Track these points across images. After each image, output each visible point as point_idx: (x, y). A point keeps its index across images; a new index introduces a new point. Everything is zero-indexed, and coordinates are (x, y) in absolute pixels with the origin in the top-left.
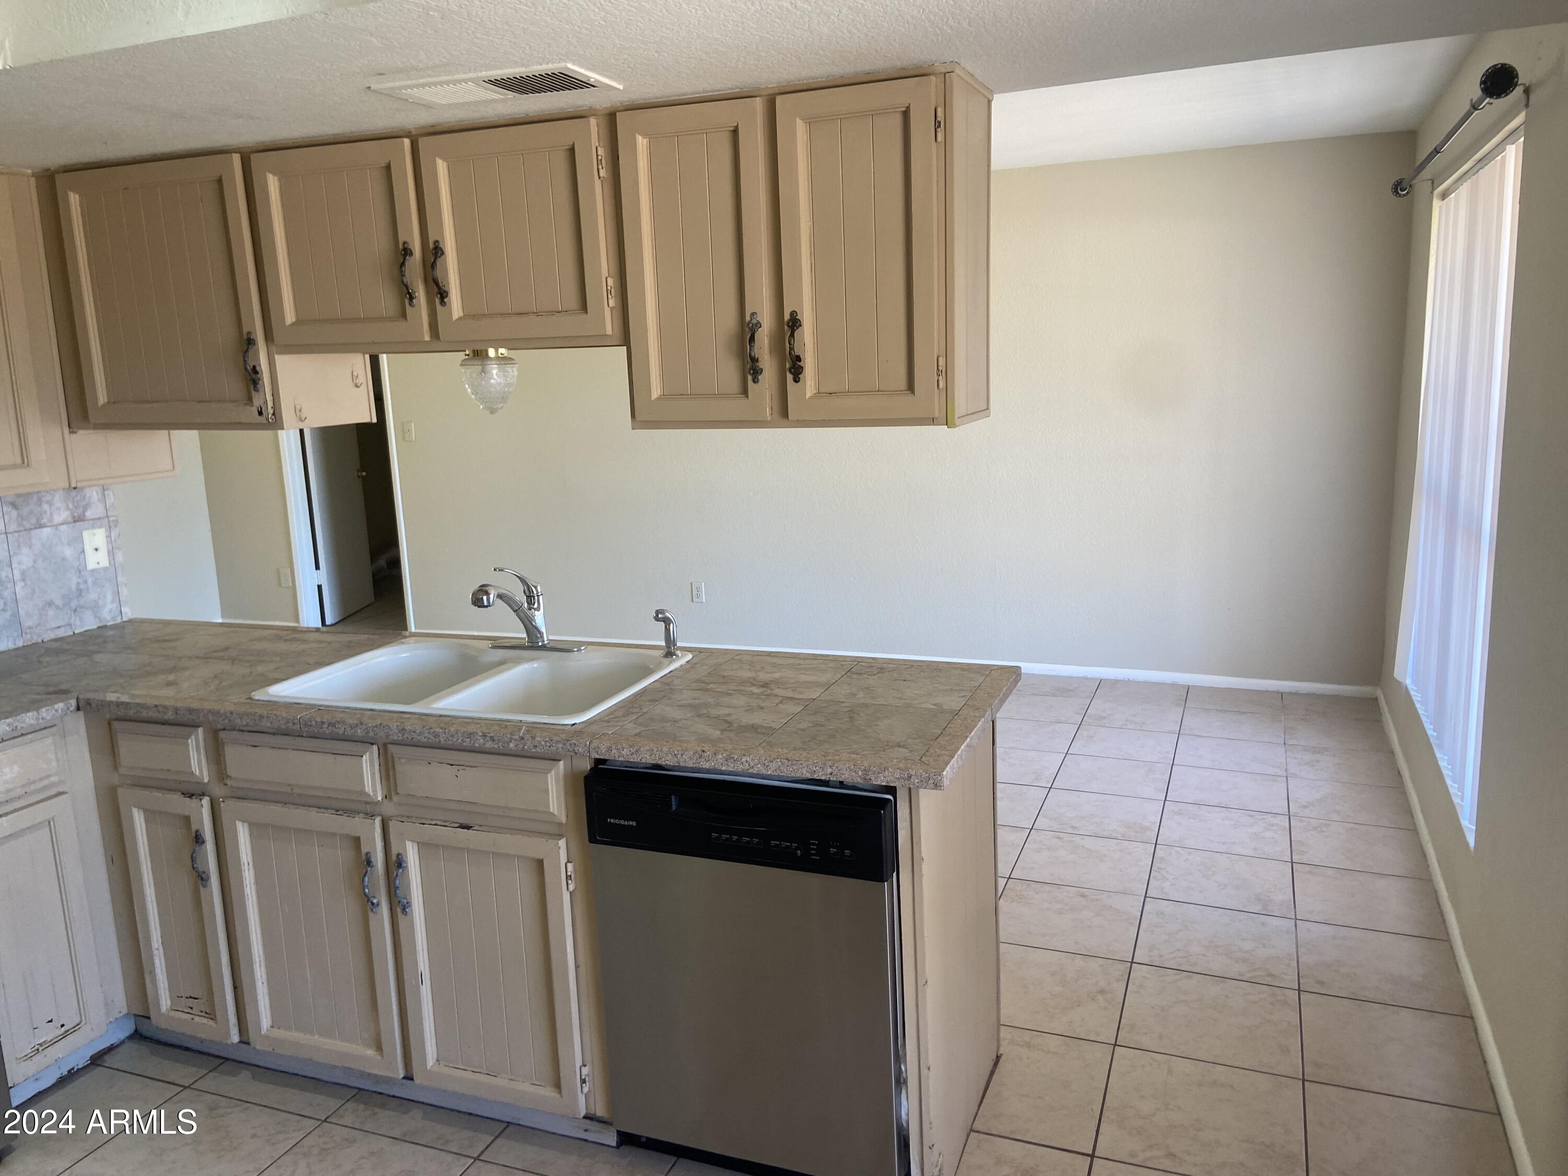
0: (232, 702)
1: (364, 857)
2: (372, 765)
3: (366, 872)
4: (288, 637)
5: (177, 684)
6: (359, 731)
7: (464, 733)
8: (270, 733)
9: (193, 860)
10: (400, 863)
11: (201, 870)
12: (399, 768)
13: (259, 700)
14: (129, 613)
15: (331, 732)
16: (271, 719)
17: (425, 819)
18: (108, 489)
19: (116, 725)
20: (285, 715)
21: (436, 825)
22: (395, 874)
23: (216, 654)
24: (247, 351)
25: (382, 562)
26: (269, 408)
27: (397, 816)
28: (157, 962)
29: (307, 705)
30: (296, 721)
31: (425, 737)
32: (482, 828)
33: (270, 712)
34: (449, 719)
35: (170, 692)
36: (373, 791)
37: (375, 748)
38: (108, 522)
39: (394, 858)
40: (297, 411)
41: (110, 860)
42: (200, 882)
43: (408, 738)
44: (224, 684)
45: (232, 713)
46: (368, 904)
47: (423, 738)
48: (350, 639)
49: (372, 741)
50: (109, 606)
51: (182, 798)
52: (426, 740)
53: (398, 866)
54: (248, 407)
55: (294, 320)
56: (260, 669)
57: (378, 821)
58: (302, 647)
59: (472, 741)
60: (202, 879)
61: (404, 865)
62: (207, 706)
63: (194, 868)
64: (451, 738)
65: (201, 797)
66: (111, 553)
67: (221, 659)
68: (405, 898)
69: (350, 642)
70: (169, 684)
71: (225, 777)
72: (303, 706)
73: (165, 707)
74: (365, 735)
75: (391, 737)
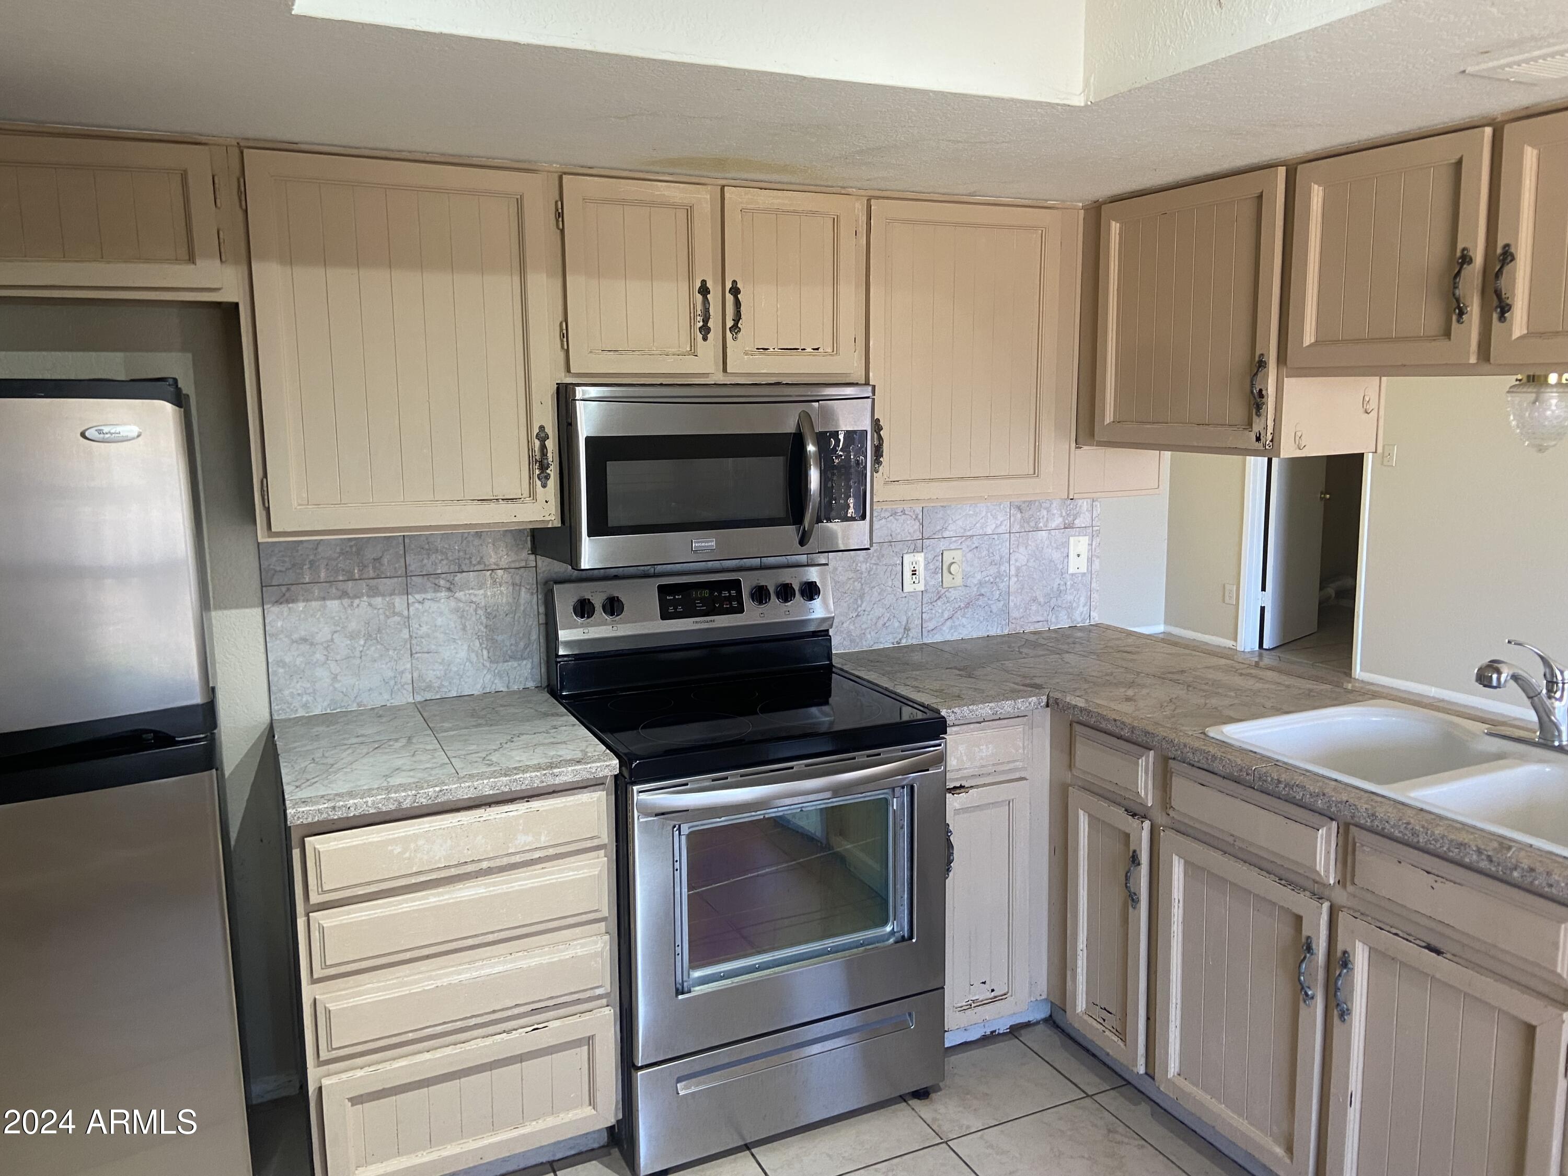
0: (1187, 734)
1: (1304, 940)
2: (1328, 843)
3: (1305, 958)
4: (1243, 672)
5: (1135, 701)
6: (1319, 802)
7: (1452, 841)
8: (1220, 776)
9: (1127, 878)
10: (1345, 962)
11: (1132, 890)
12: (1359, 856)
13: (1213, 738)
14: (1096, 618)
15: (1288, 794)
16: (1224, 763)
17: (1384, 923)
18: (1097, 500)
19: (1077, 728)
20: (1239, 762)
21: (1396, 934)
22: (1338, 973)
23: (1170, 676)
24: (1256, 374)
25: (1331, 591)
26: (1269, 434)
27: (1349, 908)
28: (1079, 963)
29: (1263, 756)
30: (1250, 772)
31: (1400, 832)
32: (1456, 958)
33: (1224, 755)
34: (1433, 817)
35: (1127, 708)
36: (1325, 871)
37: (1334, 824)
38: (1092, 531)
39: (1339, 954)
40: (1297, 438)
41: (1053, 851)
42: (1130, 902)
43: (1377, 826)
44: (1179, 711)
45: (1185, 746)
46: (1301, 992)
47: (1397, 832)
48: (1310, 686)
49: (1333, 817)
50: (1081, 609)
51: (1125, 814)
52: (1400, 835)
53: (1342, 965)
54: (1247, 432)
55: (1313, 341)
56: (1214, 701)
57: (1326, 906)
58: (1259, 685)
59: (1461, 854)
60: (1133, 900)
61: (1350, 966)
62: (1162, 732)
63: (1126, 887)
64: (1433, 842)
65: (1143, 820)
66: (1090, 561)
67: (1176, 682)
68: (1345, 1003)
69: (1311, 690)
70: (1128, 699)
71: (1168, 806)
72: (1258, 756)
73: (1123, 723)
74: (1326, 808)
75: (1356, 819)
